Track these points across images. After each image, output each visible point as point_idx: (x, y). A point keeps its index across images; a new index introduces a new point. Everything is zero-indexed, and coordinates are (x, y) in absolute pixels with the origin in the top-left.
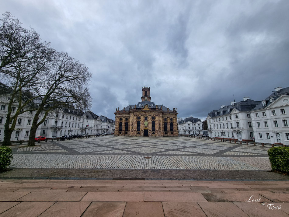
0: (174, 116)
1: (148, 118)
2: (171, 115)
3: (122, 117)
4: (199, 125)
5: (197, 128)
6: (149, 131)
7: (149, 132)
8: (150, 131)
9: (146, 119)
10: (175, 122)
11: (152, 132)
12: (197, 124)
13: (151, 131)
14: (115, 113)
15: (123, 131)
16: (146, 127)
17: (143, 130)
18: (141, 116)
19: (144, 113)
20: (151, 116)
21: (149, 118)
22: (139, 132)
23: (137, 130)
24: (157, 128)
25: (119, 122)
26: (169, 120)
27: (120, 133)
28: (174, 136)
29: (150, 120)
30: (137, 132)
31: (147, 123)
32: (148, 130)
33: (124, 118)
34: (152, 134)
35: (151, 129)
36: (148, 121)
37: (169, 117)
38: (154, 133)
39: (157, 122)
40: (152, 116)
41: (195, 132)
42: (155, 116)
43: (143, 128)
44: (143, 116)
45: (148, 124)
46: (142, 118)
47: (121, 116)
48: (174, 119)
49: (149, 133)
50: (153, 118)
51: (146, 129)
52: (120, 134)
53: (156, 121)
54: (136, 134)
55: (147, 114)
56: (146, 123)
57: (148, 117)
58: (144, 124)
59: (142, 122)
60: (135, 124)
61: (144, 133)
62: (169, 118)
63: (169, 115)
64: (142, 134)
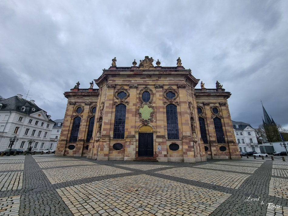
0: (221, 100)
1: (153, 94)
2: (211, 98)
3: (83, 105)
4: (249, 134)
5: (247, 141)
6: (158, 137)
7: (157, 141)
8: (160, 140)
9: (146, 97)
10: (226, 118)
11: (169, 143)
12: (245, 133)
13: (162, 137)
14: (67, 95)
15: (81, 140)
16: (145, 123)
17: (134, 136)
18: (131, 87)
19: (139, 80)
20: (162, 87)
21: (158, 95)
22: (120, 141)
23: (112, 134)
24: (185, 129)
25: (72, 116)
26: (208, 112)
27: (72, 147)
28: (230, 159)
29: (158, 99)
30: (112, 143)
31: (151, 110)
32: (152, 134)
33: (88, 107)
34: (171, 152)
35: (163, 131)
36: (154, 105)
37: (208, 104)
38: (174, 147)
39: (182, 108)
40: (166, 87)
41: (245, 148)
42: (175, 87)
43: (135, 127)
44: (136, 88)
45: (152, 114)
46: (134, 95)
47: (80, 100)
48: (223, 108)
49: (157, 148)
50: (171, 94)
51: (145, 130)
52: (71, 152)
53: (179, 104)
54: (106, 150)
55: (150, 81)
56: (146, 111)
57: (154, 91)
58: (140, 114)
59: (133, 108)
60: (107, 113)
61: (140, 146)
62: (207, 108)
63: (207, 98)
64: (131, 149)
